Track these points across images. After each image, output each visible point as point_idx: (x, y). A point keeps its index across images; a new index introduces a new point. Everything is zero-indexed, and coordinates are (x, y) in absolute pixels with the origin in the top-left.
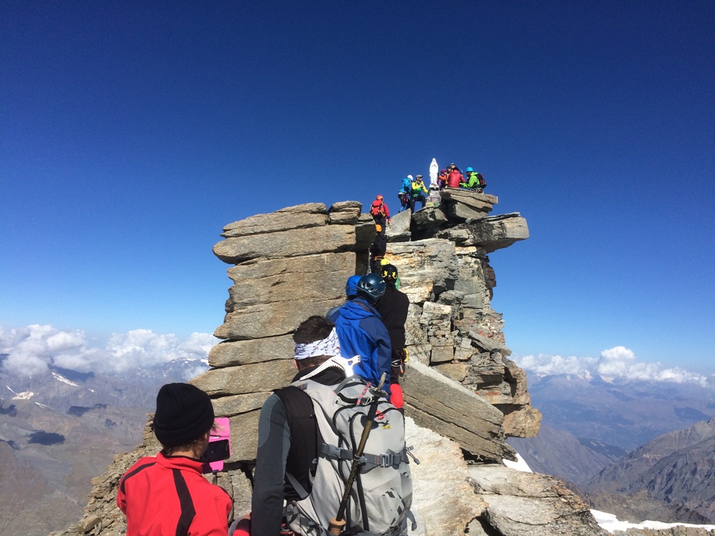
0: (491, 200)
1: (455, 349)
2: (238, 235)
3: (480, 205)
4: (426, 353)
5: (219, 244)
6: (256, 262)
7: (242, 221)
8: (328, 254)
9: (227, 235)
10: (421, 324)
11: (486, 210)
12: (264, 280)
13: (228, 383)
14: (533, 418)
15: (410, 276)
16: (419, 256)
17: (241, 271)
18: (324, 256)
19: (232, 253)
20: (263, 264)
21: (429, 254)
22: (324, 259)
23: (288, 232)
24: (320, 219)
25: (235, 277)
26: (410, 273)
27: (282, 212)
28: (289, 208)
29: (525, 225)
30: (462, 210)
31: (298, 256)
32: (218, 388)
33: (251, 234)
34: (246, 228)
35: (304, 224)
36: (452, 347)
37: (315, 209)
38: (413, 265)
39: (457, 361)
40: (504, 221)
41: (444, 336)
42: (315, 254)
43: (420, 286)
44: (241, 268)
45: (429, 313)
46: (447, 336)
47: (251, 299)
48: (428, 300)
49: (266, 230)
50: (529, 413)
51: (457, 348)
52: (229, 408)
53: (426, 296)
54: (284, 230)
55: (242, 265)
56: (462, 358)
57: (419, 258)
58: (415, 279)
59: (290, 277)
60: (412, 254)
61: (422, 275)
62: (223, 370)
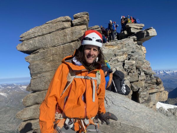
0: (142, 26)
1: (138, 76)
2: (27, 39)
3: (139, 27)
4: (128, 80)
5: (19, 45)
6: (38, 52)
7: (28, 31)
8: (74, 42)
9: (22, 40)
10: (125, 69)
11: (141, 29)
12: (43, 61)
13: (34, 114)
14: (166, 94)
15: (119, 52)
16: (121, 45)
17: (31, 57)
18: (72, 44)
19: (25, 49)
20: (41, 52)
21: (125, 44)
22: (72, 46)
23: (51, 34)
24: (67, 24)
25: (29, 61)
26: (119, 51)
27: (47, 24)
28: (50, 21)
29: (155, 31)
30: (133, 30)
31: (59, 45)
32: (29, 116)
33: (33, 38)
34: (30, 35)
35: (59, 28)
36: (137, 76)
37: (64, 20)
38: (119, 48)
39: (140, 81)
40: (148, 31)
41: (134, 72)
42: (67, 43)
43: (123, 55)
44: (32, 56)
45: (127, 64)
46: (135, 72)
47: (39, 71)
48: (126, 59)
49: (40, 34)
50: (164, 93)
51: (139, 76)
52: (36, 126)
53: (125, 58)
54: (50, 33)
55: (32, 54)
56: (141, 79)
57: (121, 46)
58: (121, 53)
59: (56, 57)
60: (119, 45)
61: (123, 51)
62: (30, 107)
